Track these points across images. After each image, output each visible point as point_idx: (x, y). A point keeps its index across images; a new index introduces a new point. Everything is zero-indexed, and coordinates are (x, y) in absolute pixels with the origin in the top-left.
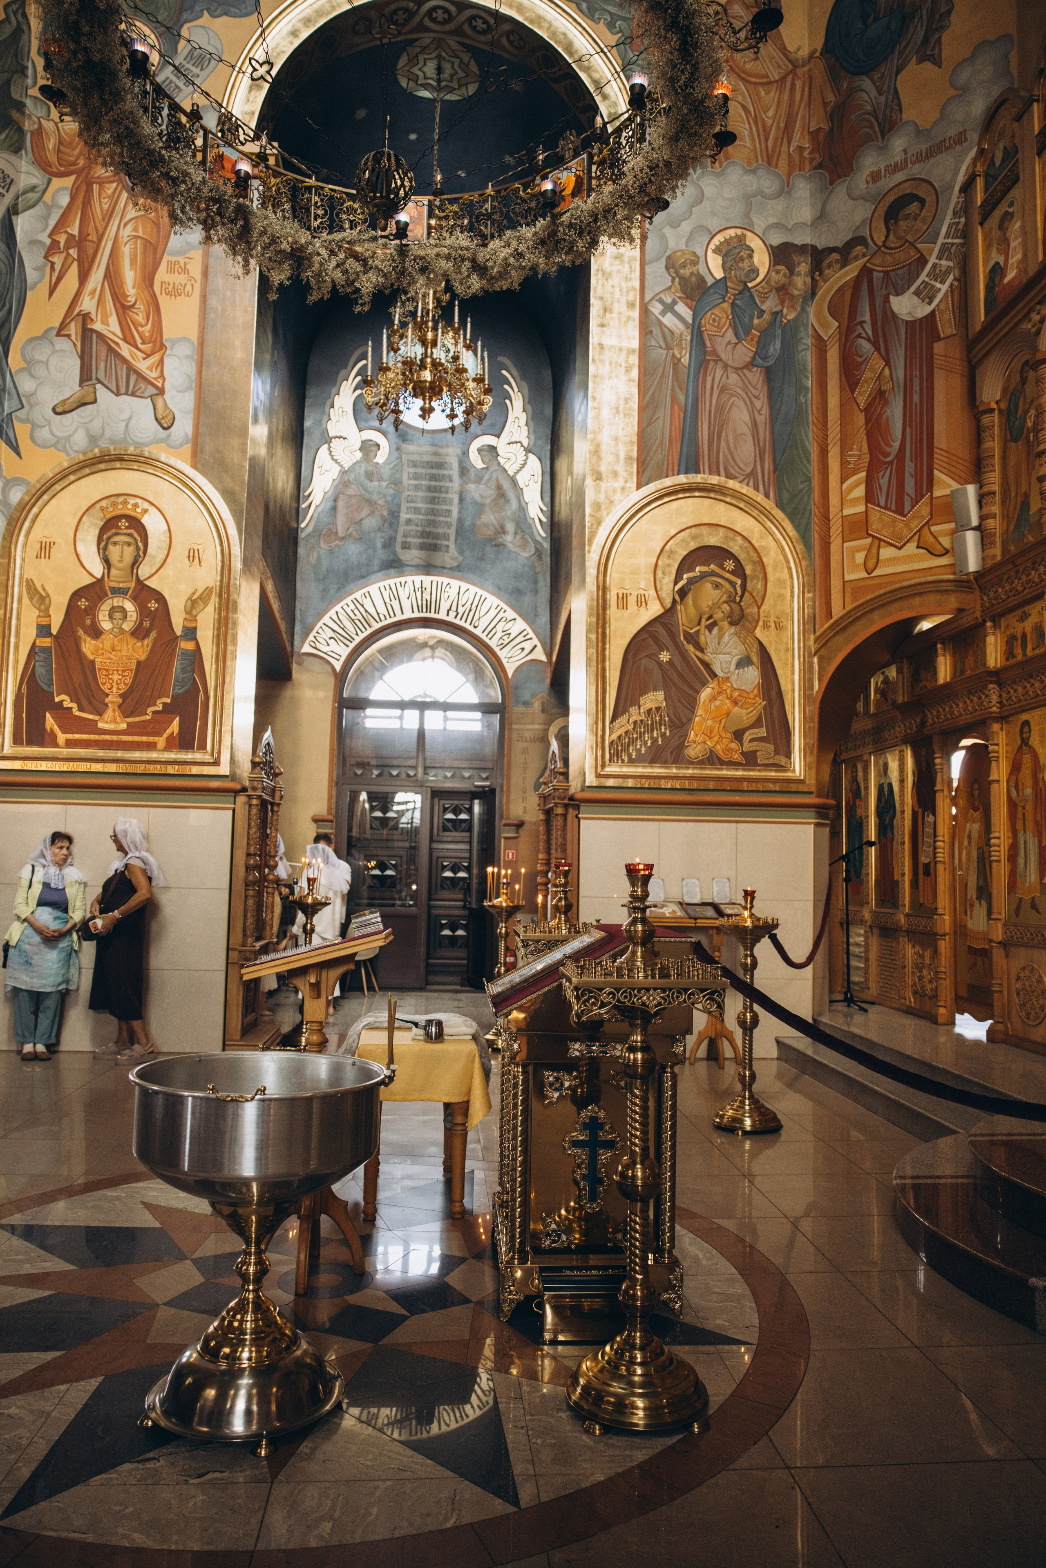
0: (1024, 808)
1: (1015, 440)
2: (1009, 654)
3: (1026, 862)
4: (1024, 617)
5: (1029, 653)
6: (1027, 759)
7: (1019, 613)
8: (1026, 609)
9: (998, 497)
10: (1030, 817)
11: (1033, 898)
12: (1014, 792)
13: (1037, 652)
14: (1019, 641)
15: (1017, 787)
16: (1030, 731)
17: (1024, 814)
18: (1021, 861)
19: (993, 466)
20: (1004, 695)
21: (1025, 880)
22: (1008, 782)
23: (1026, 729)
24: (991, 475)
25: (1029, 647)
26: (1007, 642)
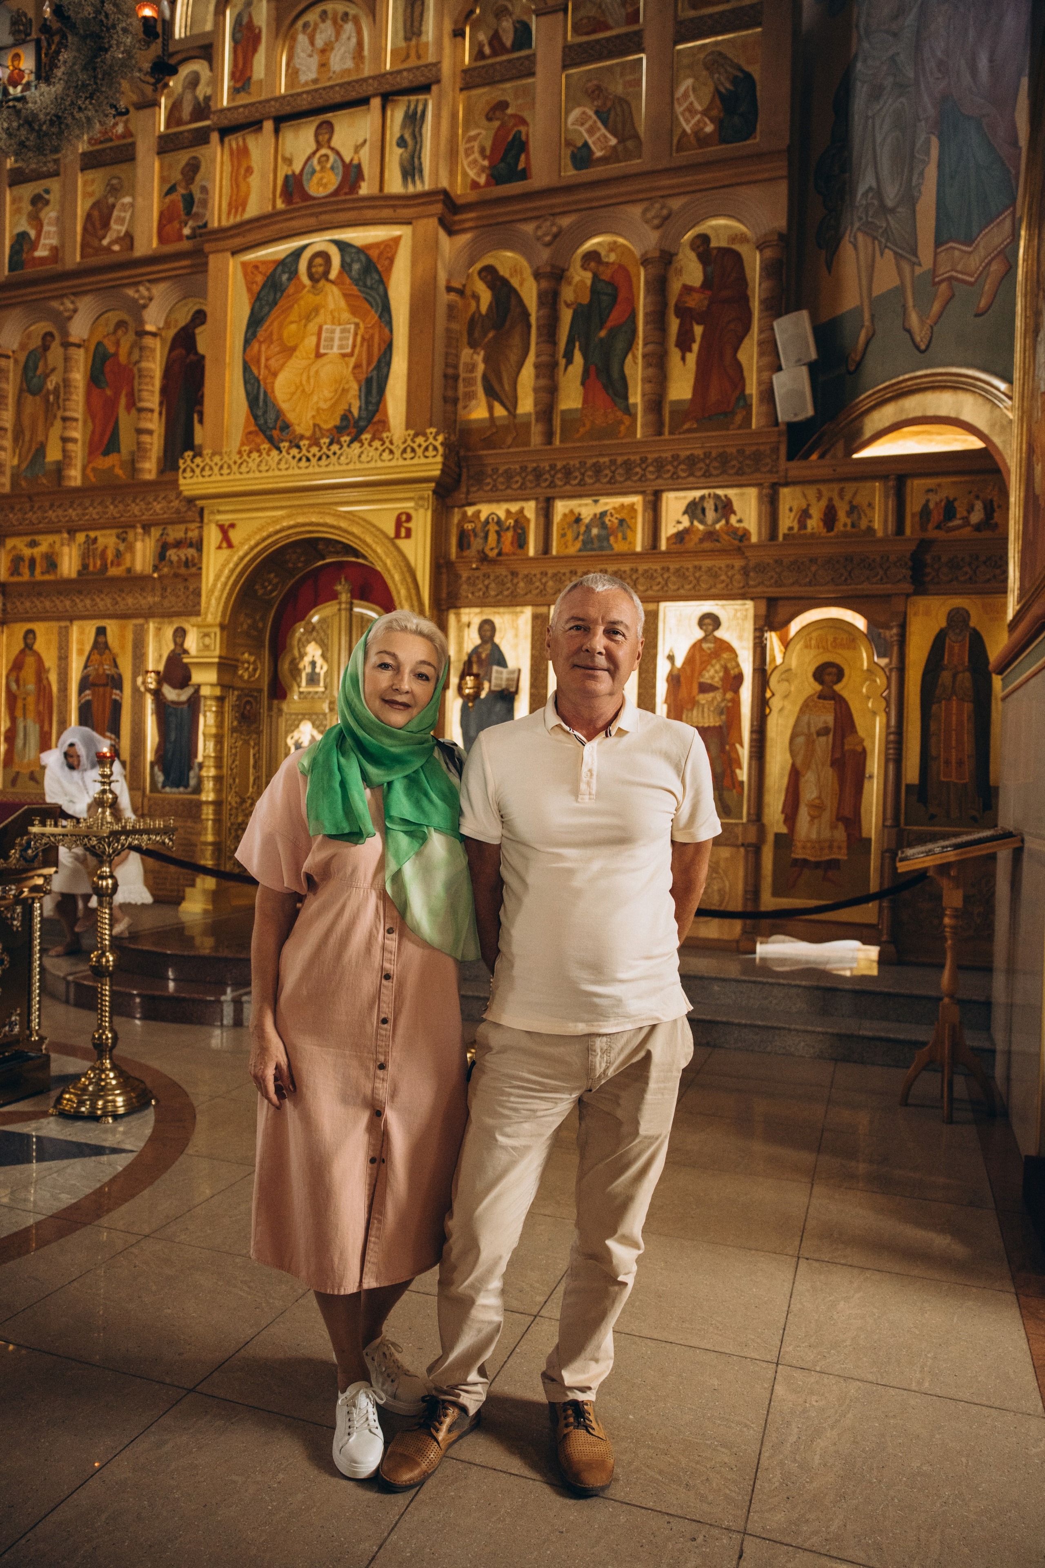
0: (25, 699)
1: (34, 393)
2: (15, 570)
3: (25, 744)
4: (33, 544)
5: (39, 577)
6: (30, 660)
7: (28, 539)
8: (37, 538)
9: (9, 434)
10: (31, 707)
11: (32, 773)
12: (14, 687)
13: (47, 577)
14: (27, 563)
15: (17, 681)
16: (35, 638)
17: (24, 705)
18: (19, 742)
19: (6, 405)
20: (9, 606)
21: (24, 756)
22: (7, 677)
23: (31, 636)
24: (5, 413)
25: (38, 570)
26: (12, 561)
